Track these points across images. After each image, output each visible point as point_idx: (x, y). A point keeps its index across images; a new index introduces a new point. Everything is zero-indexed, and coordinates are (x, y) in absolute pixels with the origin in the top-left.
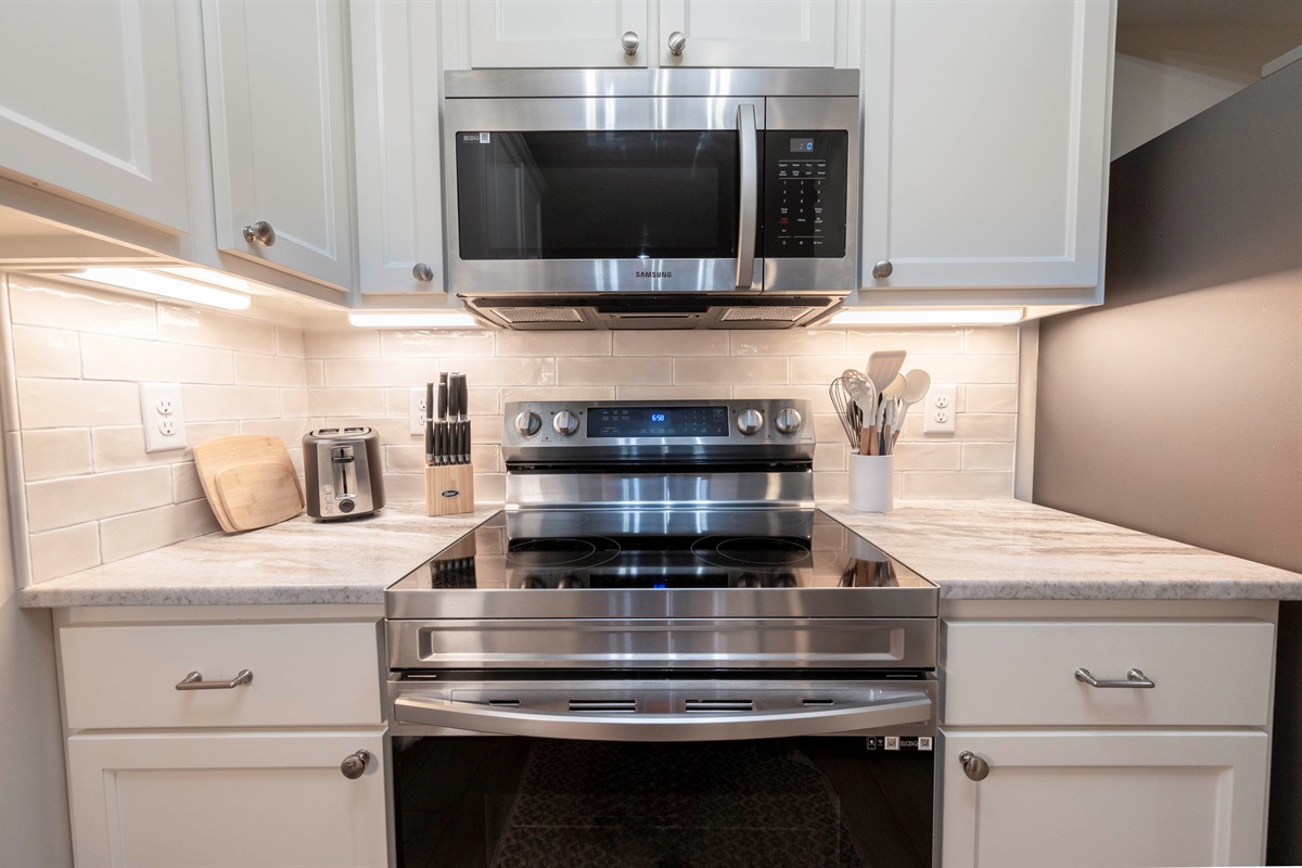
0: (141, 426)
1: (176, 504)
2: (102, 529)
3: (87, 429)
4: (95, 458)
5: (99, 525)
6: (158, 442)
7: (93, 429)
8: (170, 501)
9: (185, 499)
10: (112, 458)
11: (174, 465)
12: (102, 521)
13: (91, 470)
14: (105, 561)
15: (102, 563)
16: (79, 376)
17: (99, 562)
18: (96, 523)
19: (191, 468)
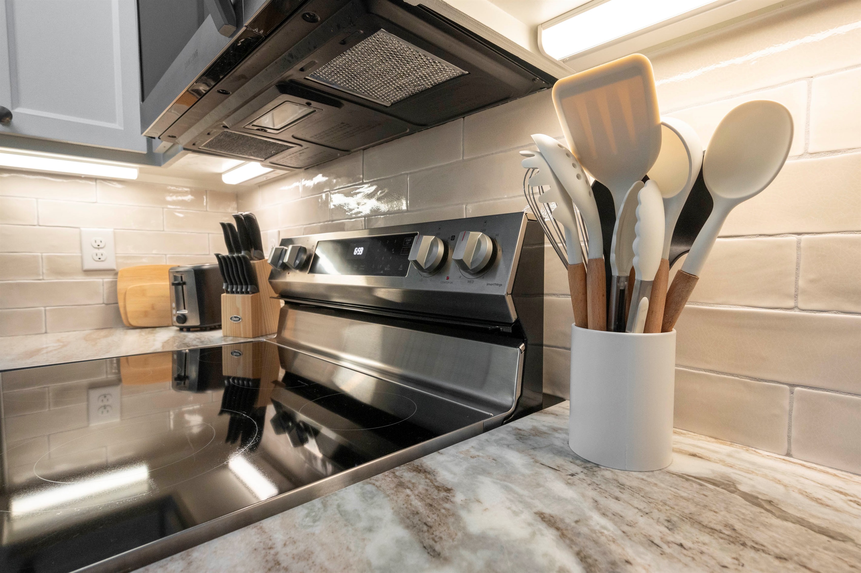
0: (80, 254)
1: (107, 304)
2: (47, 313)
3: (39, 254)
4: (45, 271)
5: (45, 310)
6: (90, 264)
7: (44, 254)
8: (101, 302)
9: (112, 302)
10: (58, 272)
11: (106, 280)
12: (47, 308)
13: (41, 278)
14: (48, 331)
15: (46, 333)
16: (36, 223)
17: (44, 331)
18: (43, 308)
19: (114, 284)
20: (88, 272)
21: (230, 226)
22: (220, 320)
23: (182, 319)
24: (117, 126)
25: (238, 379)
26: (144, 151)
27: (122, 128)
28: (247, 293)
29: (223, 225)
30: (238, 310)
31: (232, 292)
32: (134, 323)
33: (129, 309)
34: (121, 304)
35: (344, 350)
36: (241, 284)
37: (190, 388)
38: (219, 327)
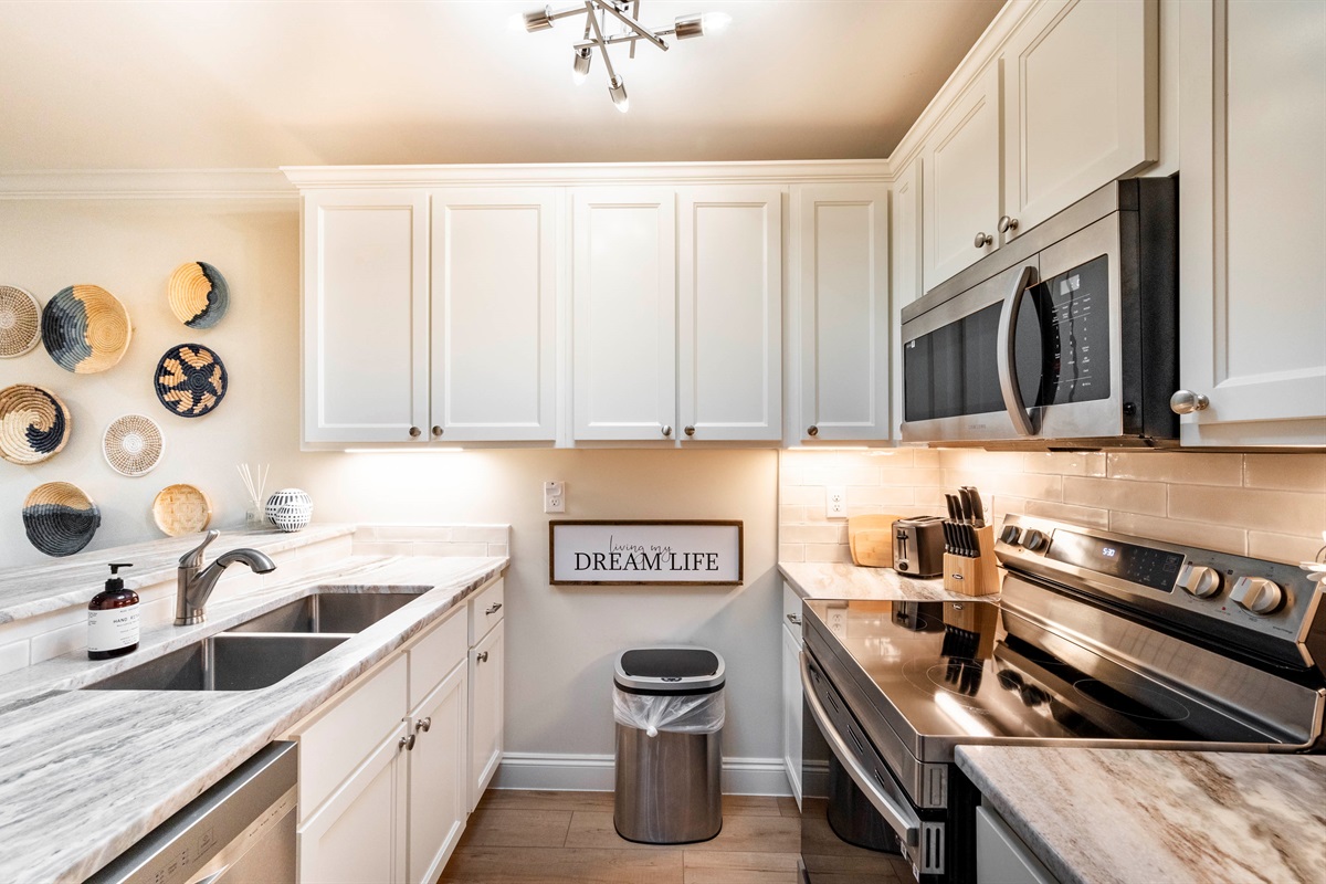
0: (825, 506)
2: (806, 548)
3: (802, 505)
4: (805, 517)
6: (830, 513)
7: (806, 505)
8: (839, 543)
9: (845, 543)
10: (812, 518)
11: (840, 526)
13: (802, 522)
19: (847, 528)
20: (830, 519)
21: (955, 498)
22: (942, 570)
23: (904, 566)
24: (869, 424)
25: (959, 630)
26: (887, 438)
27: (873, 425)
28: (969, 556)
29: (948, 496)
30: (960, 569)
31: (954, 553)
32: (861, 563)
33: (858, 550)
34: (851, 545)
35: (1050, 617)
36: (964, 547)
37: (909, 627)
38: (941, 576)
